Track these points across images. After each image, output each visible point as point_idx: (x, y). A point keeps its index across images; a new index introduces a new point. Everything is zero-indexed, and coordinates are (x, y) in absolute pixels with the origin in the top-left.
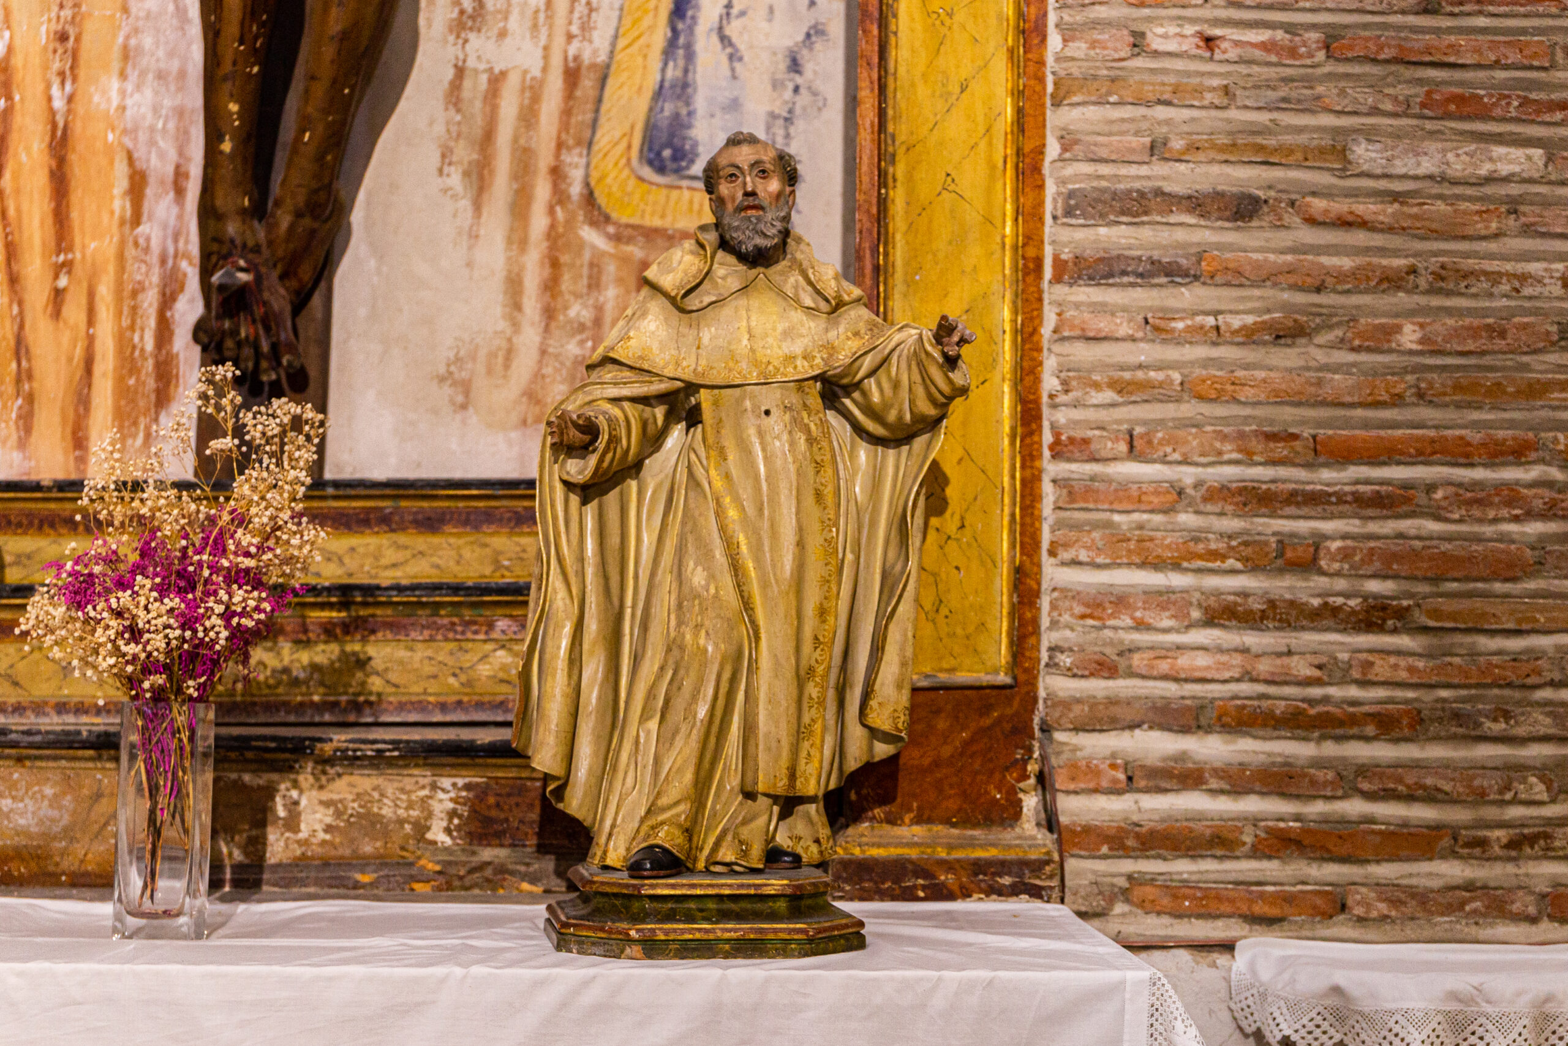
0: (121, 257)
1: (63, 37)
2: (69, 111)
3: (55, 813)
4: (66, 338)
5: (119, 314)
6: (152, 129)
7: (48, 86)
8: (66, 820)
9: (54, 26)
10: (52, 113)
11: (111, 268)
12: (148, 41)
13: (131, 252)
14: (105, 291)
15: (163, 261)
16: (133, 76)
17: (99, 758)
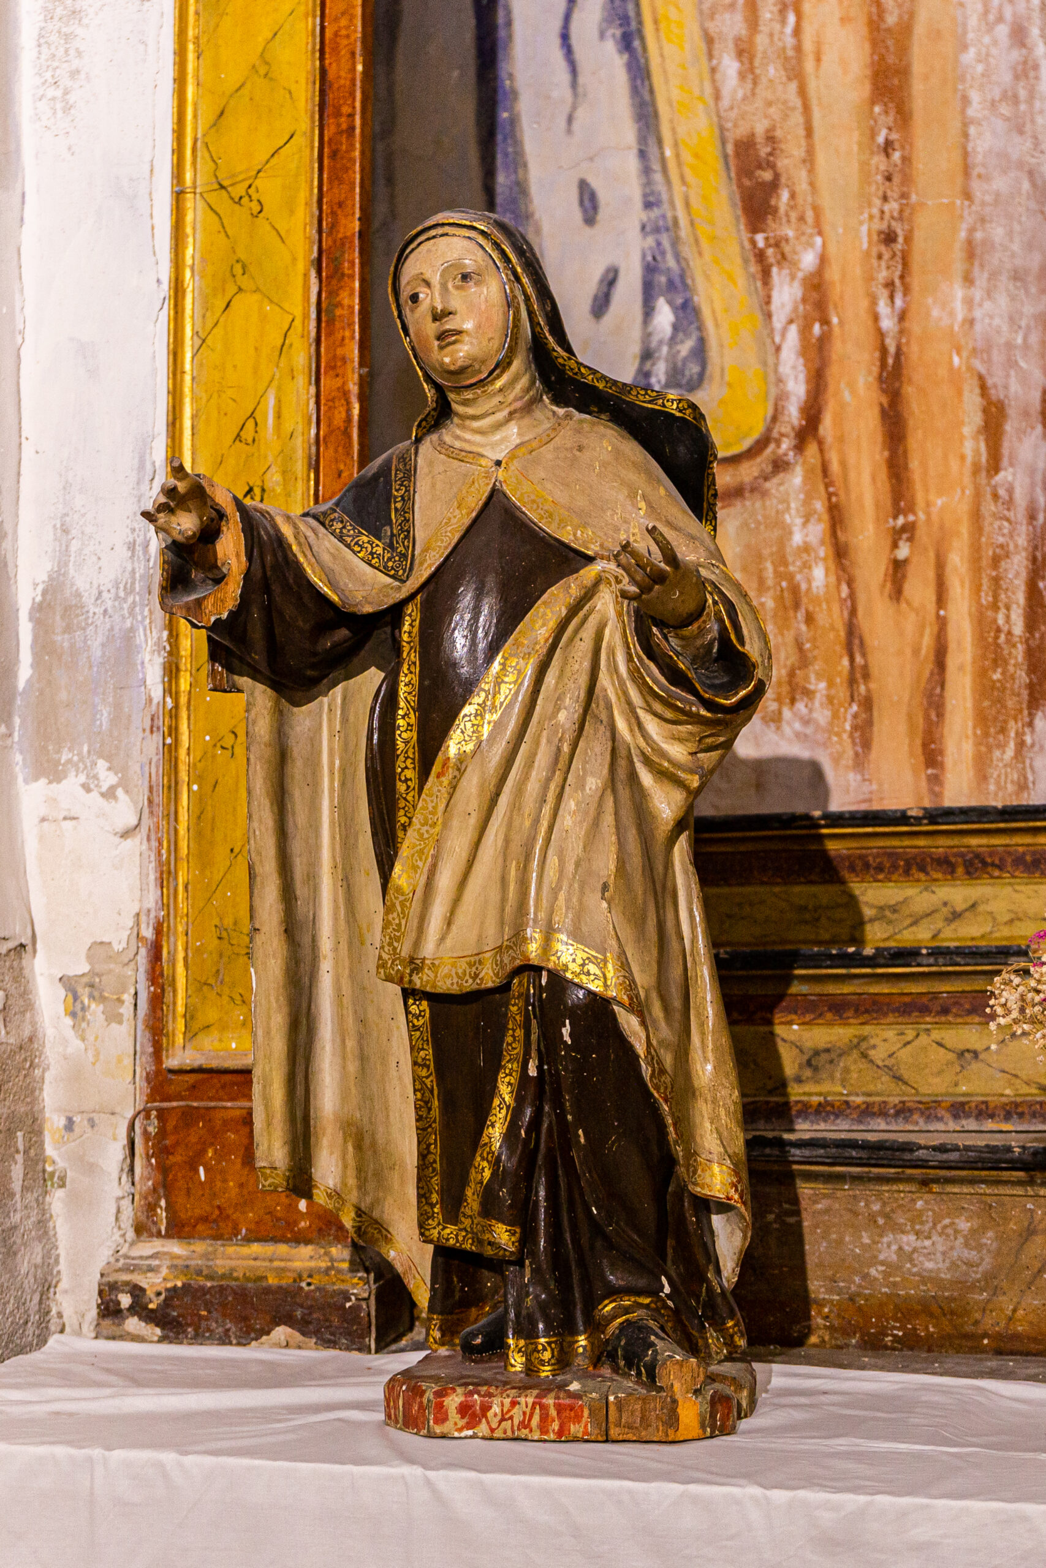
0: (976, 516)
1: (889, 238)
2: (901, 332)
3: (973, 1255)
4: (910, 623)
5: (977, 589)
6: (1009, 346)
7: (874, 302)
8: (987, 1264)
9: (878, 225)
10: (881, 334)
11: (964, 530)
12: (998, 233)
13: (989, 507)
14: (957, 560)
15: (1032, 517)
16: (981, 278)
17: (1031, 1182)
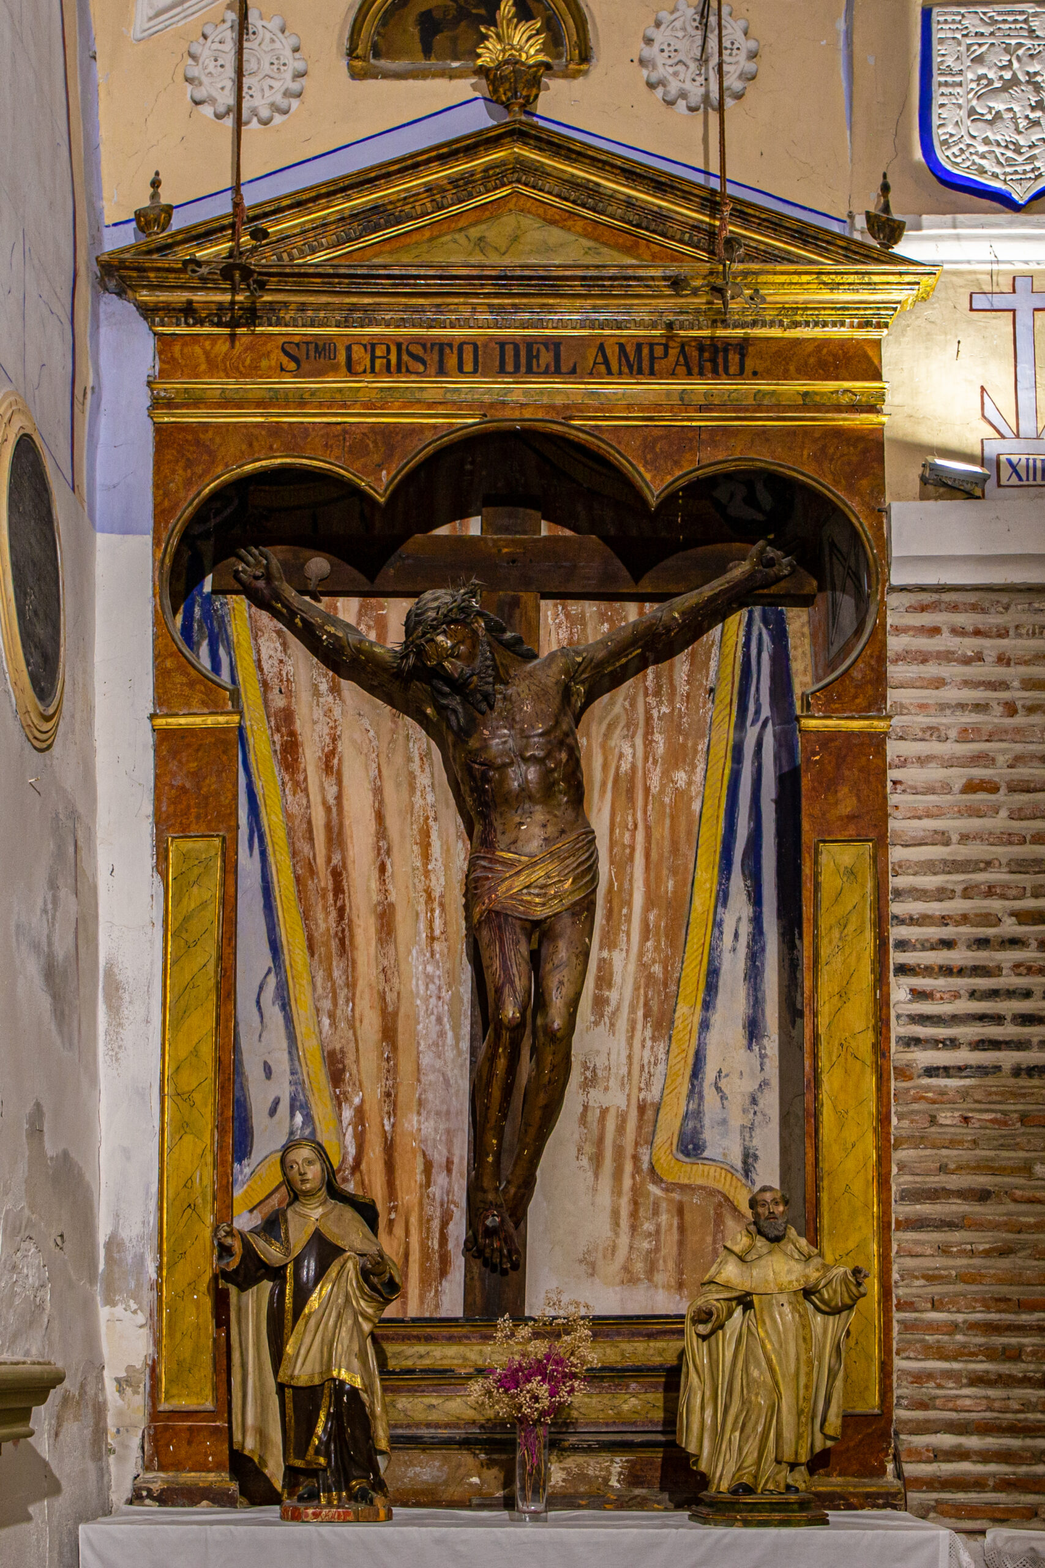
0: (421, 1204)
1: (388, 1095)
2: (393, 1131)
4: (395, 1243)
5: (421, 1232)
6: (435, 1140)
7: (382, 1119)
9: (384, 1089)
10: (385, 1132)
11: (416, 1209)
12: (430, 1096)
13: (426, 1201)
14: (414, 1220)
15: (442, 1205)
16: (424, 1113)
